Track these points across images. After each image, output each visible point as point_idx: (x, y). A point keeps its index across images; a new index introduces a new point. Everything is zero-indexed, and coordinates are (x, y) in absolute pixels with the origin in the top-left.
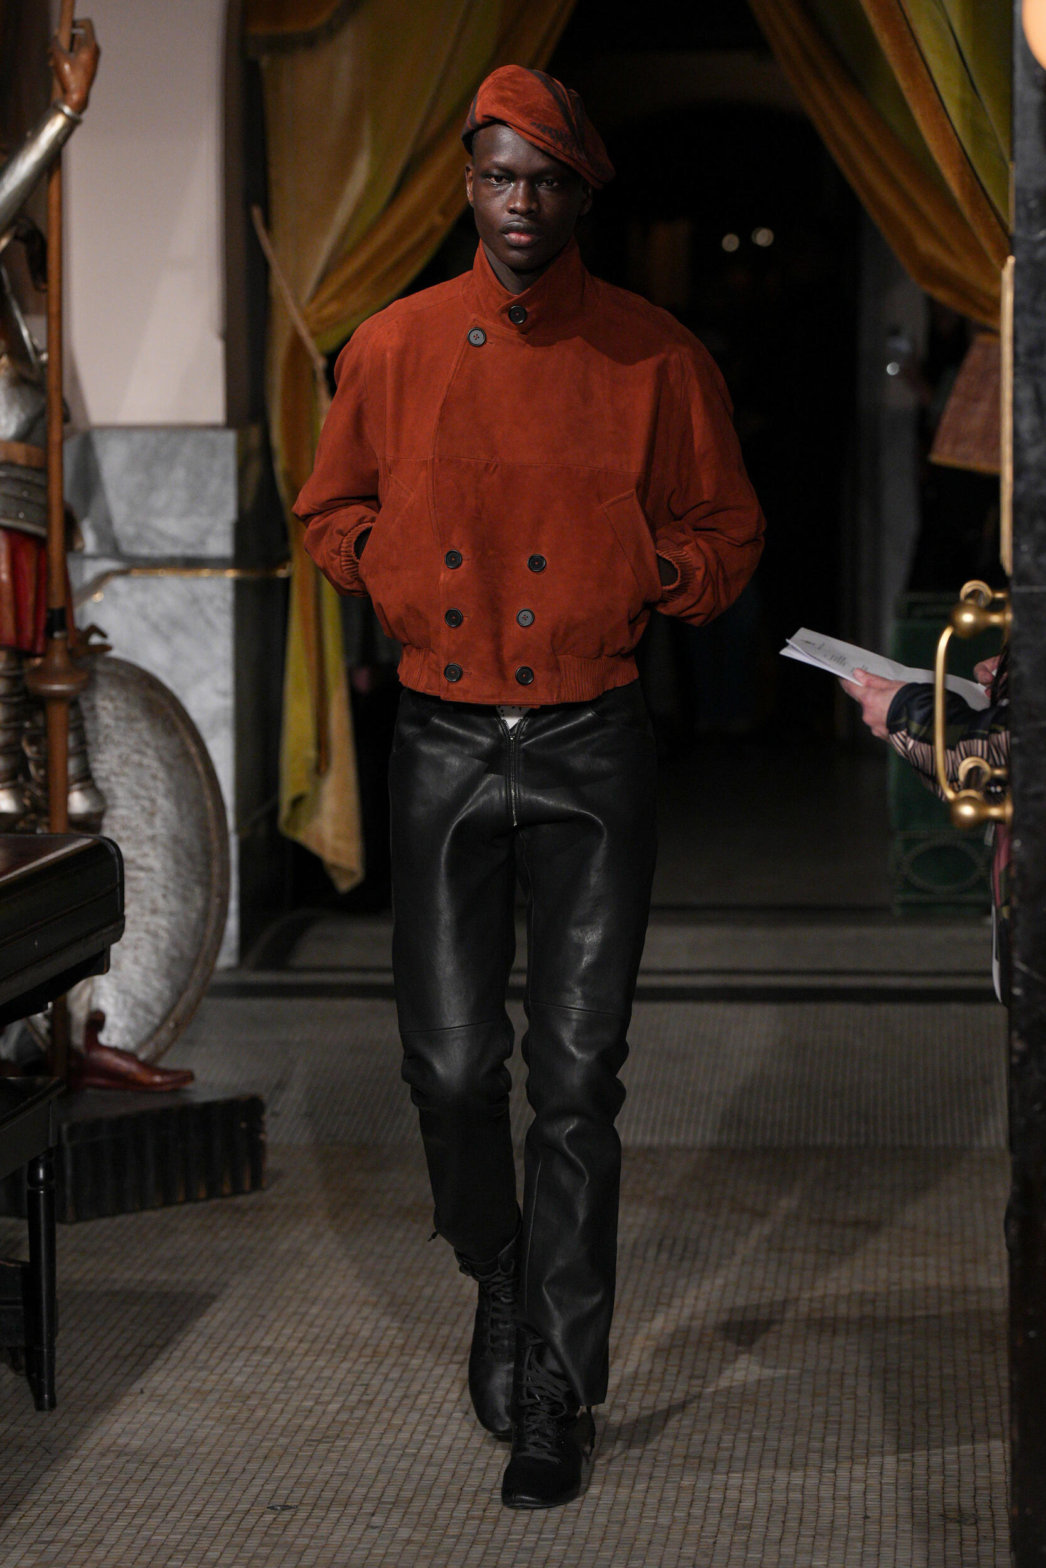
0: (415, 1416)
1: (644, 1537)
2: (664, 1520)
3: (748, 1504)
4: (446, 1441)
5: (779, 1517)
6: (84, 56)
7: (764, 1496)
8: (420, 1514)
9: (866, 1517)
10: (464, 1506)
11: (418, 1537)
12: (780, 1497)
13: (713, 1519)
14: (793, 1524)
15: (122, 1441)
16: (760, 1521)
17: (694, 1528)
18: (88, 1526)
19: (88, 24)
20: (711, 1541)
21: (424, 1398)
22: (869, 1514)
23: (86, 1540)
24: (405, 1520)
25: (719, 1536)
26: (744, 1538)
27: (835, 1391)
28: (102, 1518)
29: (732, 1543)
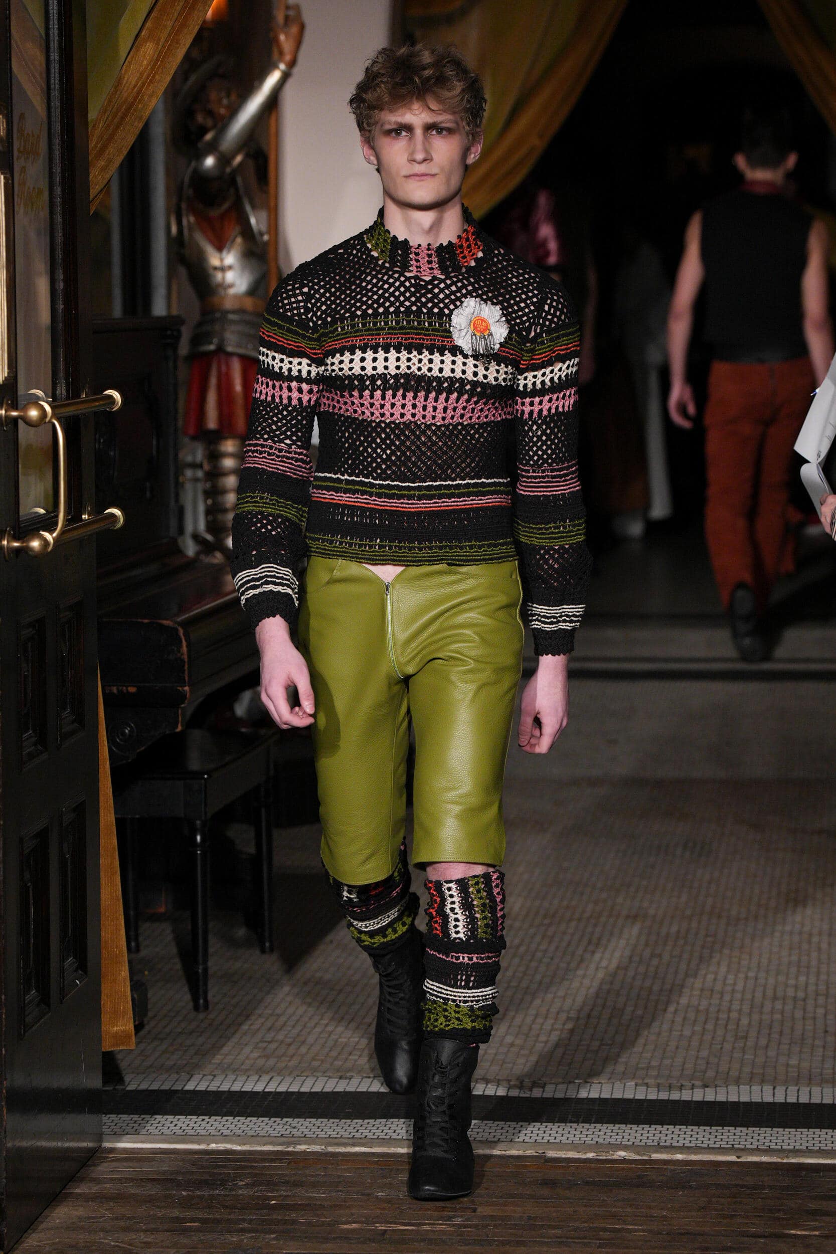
0: (516, 960)
1: (673, 1044)
2: (687, 1032)
3: (745, 1021)
4: (538, 977)
5: (766, 1031)
6: (294, 30)
7: (756, 1017)
8: (520, 1027)
9: (826, 1032)
10: (550, 1022)
11: (518, 1042)
12: (766, 1018)
13: (720, 1032)
14: (775, 1036)
15: (318, 975)
16: (753, 1034)
17: (708, 1037)
18: (295, 1032)
19: (297, 8)
20: (719, 1047)
21: (522, 949)
22: (828, 1029)
23: (294, 1041)
24: (510, 1031)
25: (725, 1043)
26: (742, 1045)
27: (805, 946)
28: (305, 1026)
29: (734, 1048)
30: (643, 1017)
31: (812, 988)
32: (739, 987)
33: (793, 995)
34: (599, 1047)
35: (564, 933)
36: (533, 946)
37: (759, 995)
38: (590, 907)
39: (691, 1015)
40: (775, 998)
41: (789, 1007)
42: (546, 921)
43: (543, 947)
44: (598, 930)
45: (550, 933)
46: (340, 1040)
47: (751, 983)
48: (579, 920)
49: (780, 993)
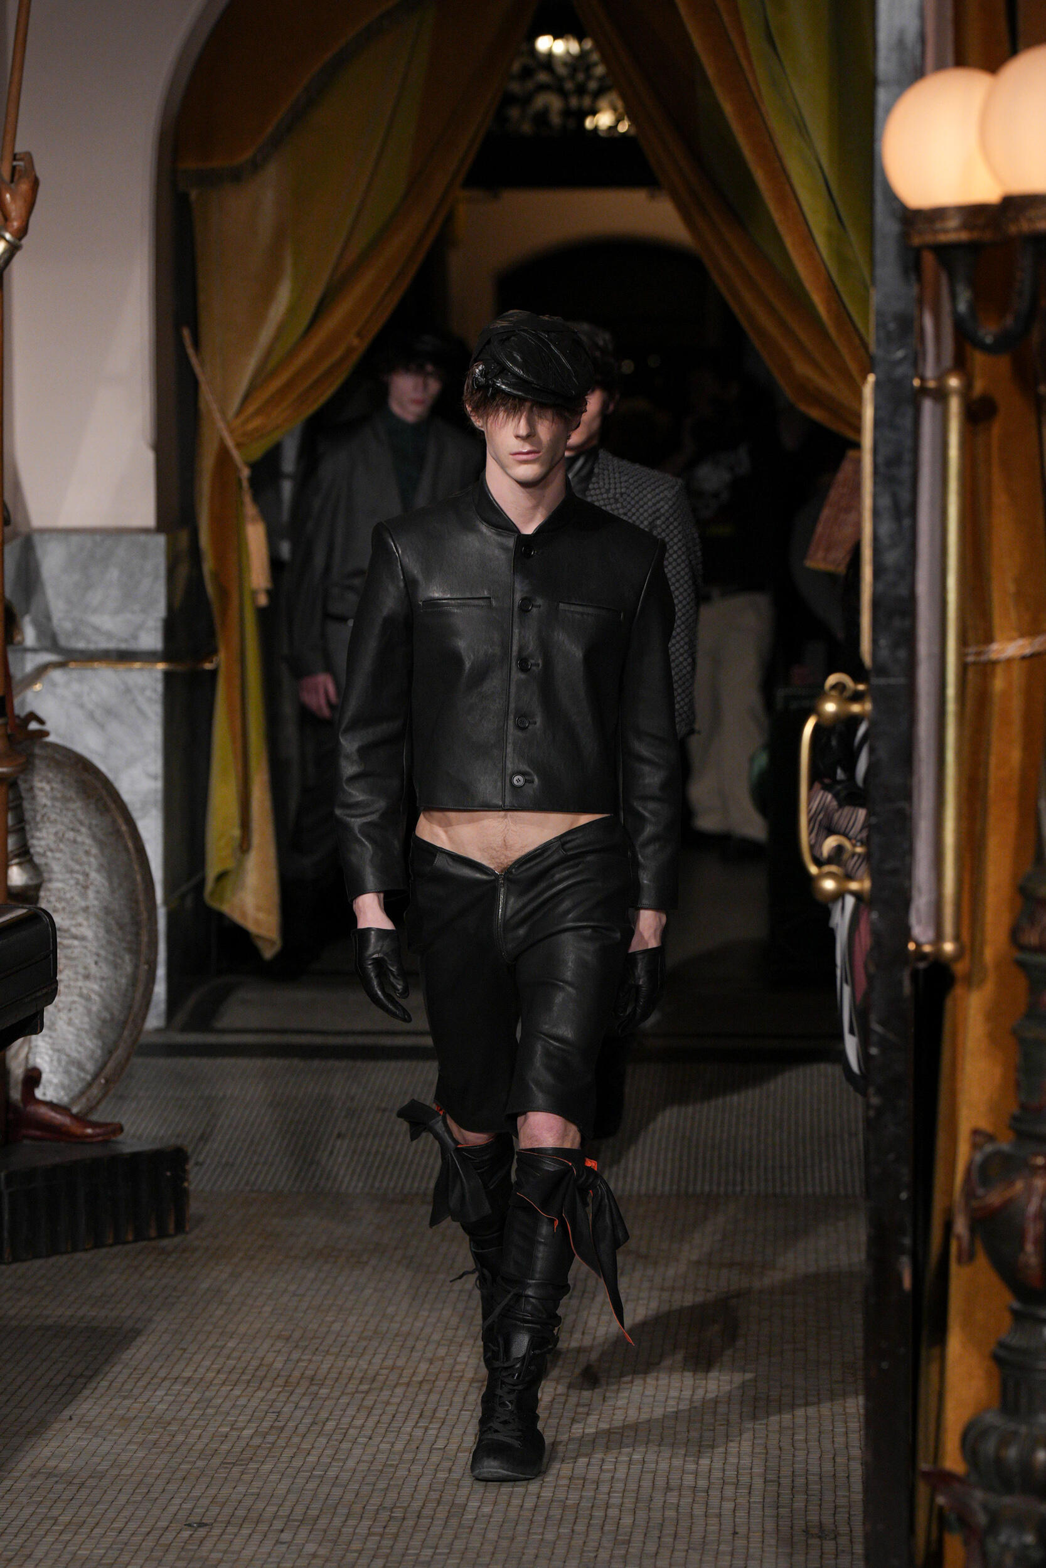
0: (323, 1440)
1: (531, 1552)
2: (550, 1536)
3: (627, 1520)
4: (351, 1463)
5: (656, 1533)
6: (24, 187)
7: (642, 1514)
8: (325, 1531)
9: (735, 1533)
10: (366, 1523)
11: (322, 1551)
12: (656, 1515)
13: (595, 1535)
14: (668, 1540)
15: (52, 1463)
16: (638, 1537)
17: (577, 1542)
18: (19, 1541)
19: (28, 157)
20: (592, 1555)
21: (331, 1425)
22: (738, 1530)
23: (16, 1554)
24: (312, 1536)
25: (600, 1550)
26: (623, 1552)
27: (708, 1418)
28: (31, 1534)
29: (611, 1557)
30: (491, 1517)
31: (717, 1474)
32: (621, 1474)
33: (692, 1484)
34: (432, 1557)
35: (388, 1403)
36: (346, 1420)
37: (646, 1484)
38: (423, 1366)
39: (556, 1512)
40: (668, 1489)
41: (686, 1501)
42: (364, 1387)
43: (358, 1422)
44: (434, 1397)
45: (368, 1402)
46: (79, 1552)
47: (636, 1469)
48: (408, 1385)
49: (674, 1483)
